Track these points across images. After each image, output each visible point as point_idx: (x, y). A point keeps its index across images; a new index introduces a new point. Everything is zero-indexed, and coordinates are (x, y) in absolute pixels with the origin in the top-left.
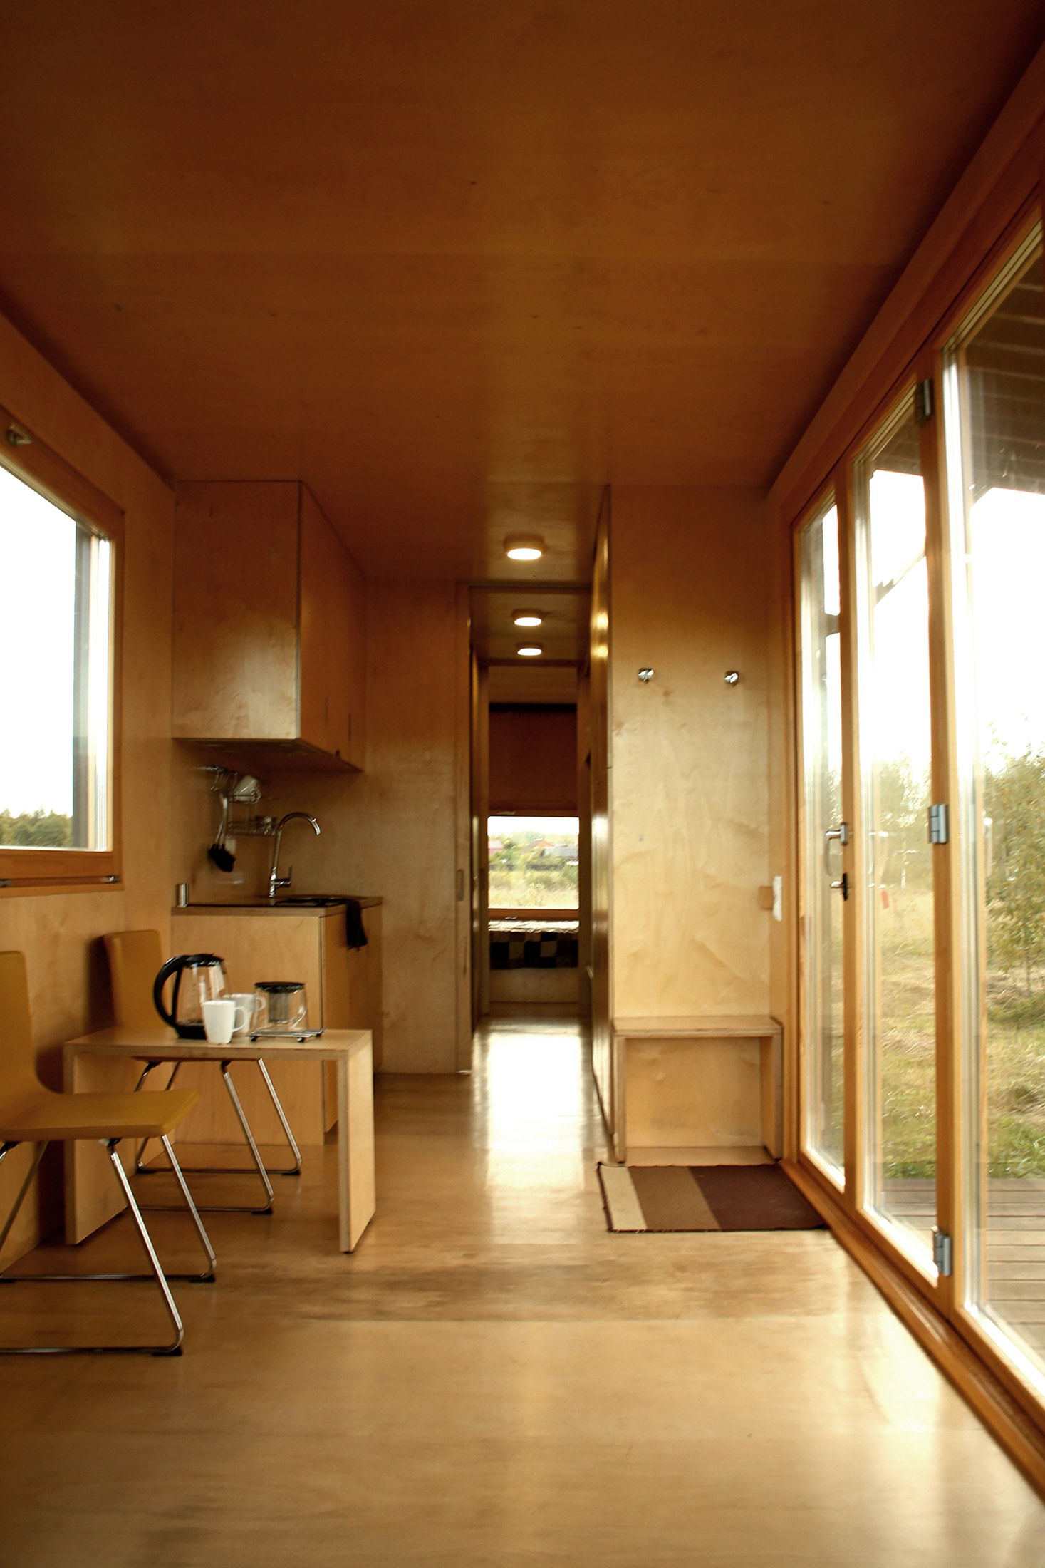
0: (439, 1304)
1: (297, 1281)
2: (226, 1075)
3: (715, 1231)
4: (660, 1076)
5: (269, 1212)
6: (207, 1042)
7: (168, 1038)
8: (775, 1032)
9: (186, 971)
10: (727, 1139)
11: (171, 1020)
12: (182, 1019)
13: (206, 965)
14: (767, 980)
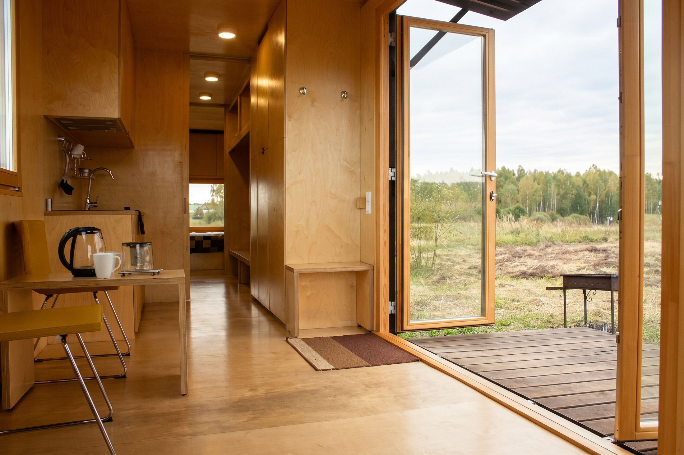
0: (255, 418)
1: (163, 415)
2: (97, 300)
3: (369, 366)
4: (309, 293)
5: (124, 377)
6: (97, 278)
7: (67, 277)
8: (370, 268)
9: (78, 237)
10: (340, 323)
11: (70, 266)
12: (77, 265)
13: (92, 233)
14: (359, 244)
